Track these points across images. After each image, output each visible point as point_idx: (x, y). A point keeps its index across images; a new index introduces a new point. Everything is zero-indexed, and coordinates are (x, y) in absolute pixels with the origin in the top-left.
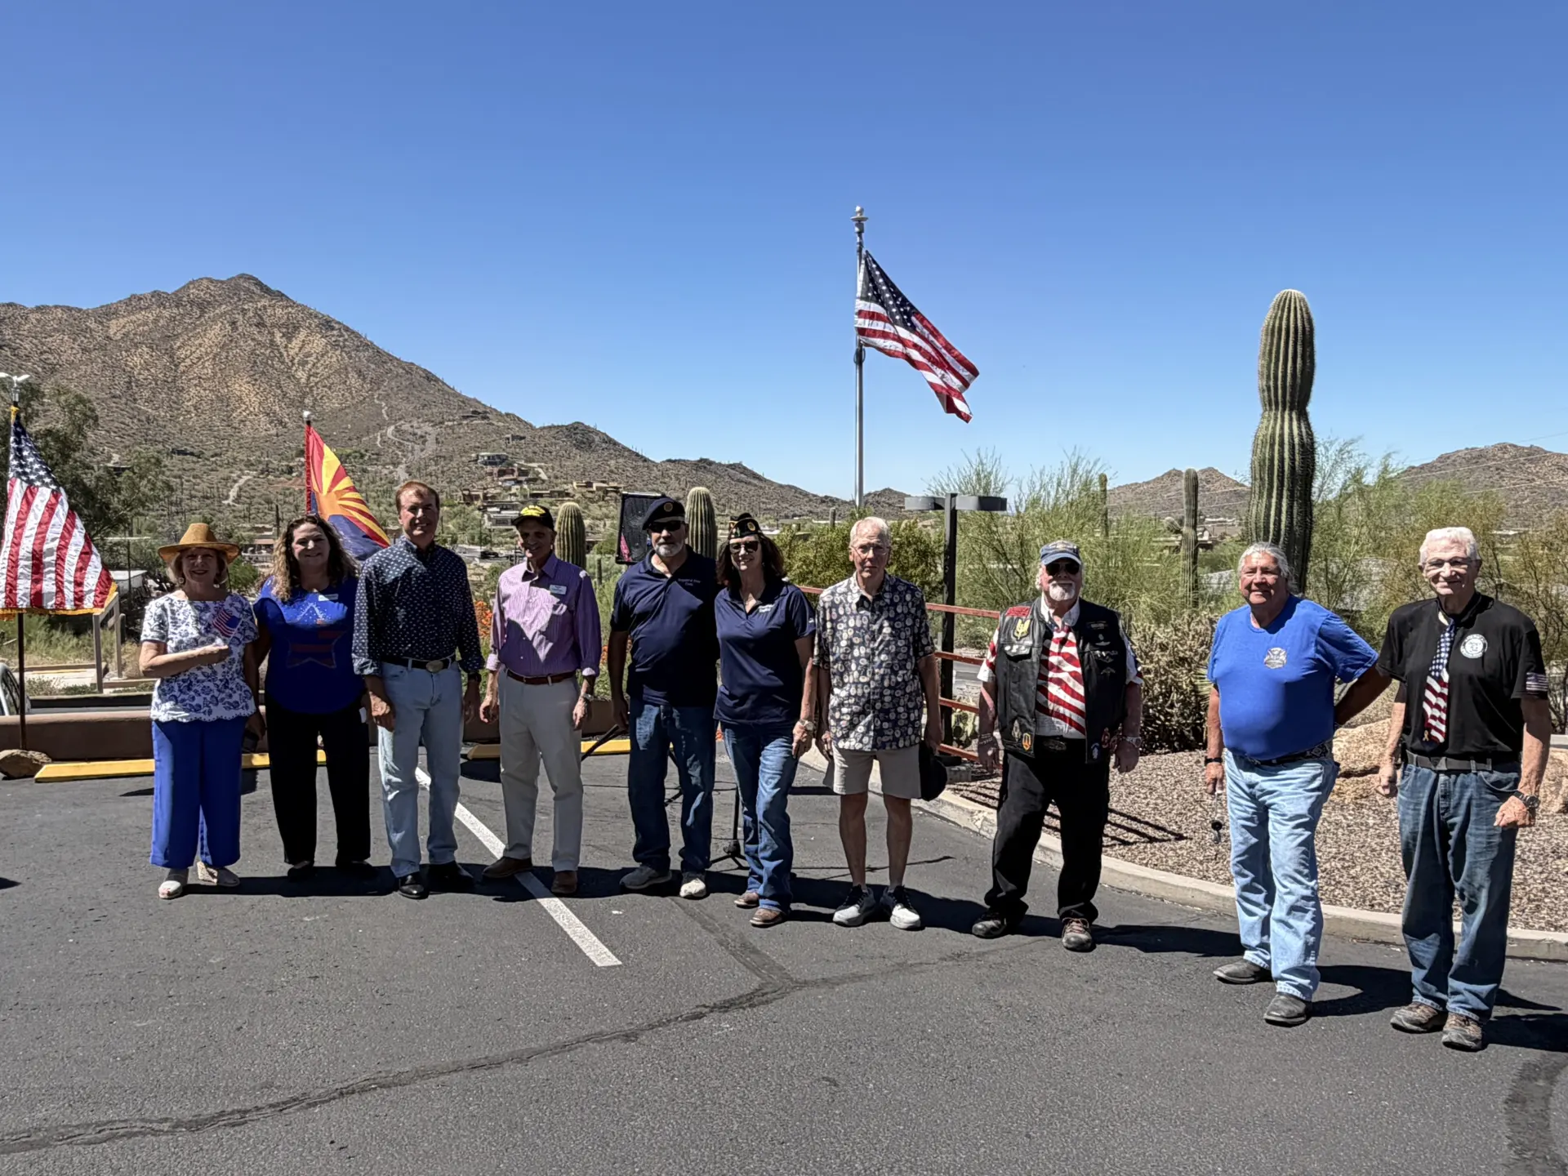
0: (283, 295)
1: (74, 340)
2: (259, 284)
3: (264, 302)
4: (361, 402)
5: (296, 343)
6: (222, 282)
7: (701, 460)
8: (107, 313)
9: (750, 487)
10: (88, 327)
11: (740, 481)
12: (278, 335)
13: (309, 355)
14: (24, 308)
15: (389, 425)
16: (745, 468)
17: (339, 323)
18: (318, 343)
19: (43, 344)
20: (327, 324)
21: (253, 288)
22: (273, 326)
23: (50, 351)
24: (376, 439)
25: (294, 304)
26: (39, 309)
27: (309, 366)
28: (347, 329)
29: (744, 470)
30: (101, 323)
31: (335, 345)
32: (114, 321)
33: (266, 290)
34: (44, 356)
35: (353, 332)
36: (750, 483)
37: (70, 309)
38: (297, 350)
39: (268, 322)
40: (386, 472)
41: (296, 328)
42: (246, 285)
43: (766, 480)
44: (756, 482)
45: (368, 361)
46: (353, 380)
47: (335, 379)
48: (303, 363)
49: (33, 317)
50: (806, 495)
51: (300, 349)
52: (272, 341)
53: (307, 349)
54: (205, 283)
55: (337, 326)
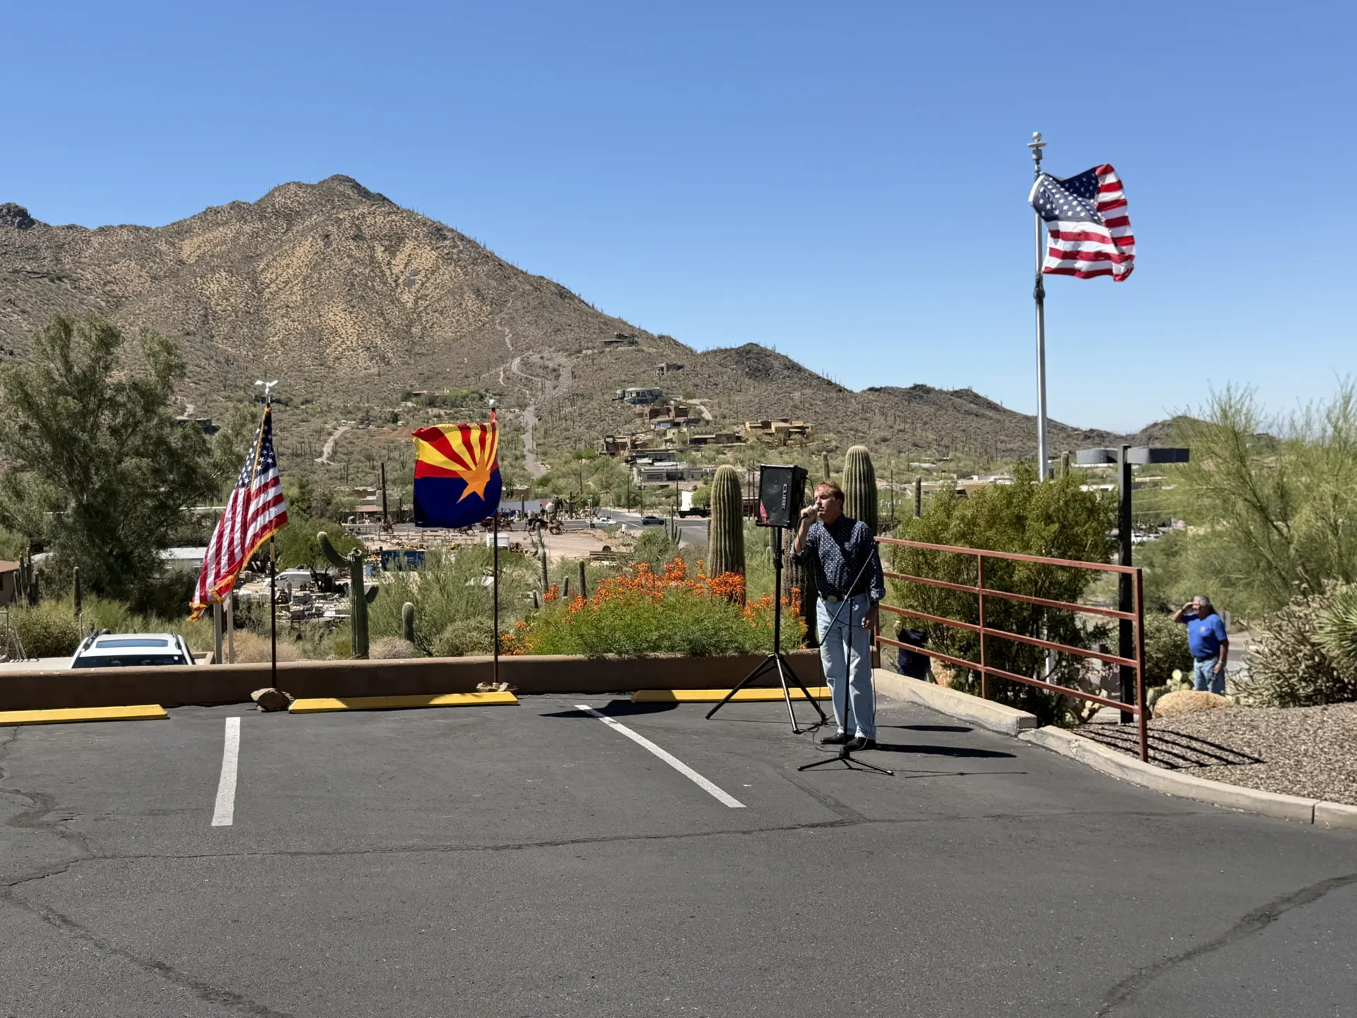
0: (385, 199)
1: (143, 266)
2: (356, 186)
3: (363, 209)
4: (480, 329)
5: (400, 259)
6: (313, 187)
7: (916, 387)
8: (180, 231)
9: (982, 421)
10: (157, 250)
11: (968, 413)
12: (379, 250)
13: (416, 273)
14: (86, 230)
15: (514, 357)
16: (976, 396)
17: (452, 230)
18: (426, 257)
19: (107, 273)
20: (438, 232)
21: (349, 192)
22: (373, 237)
23: (115, 281)
24: (498, 375)
25: (397, 210)
26: (102, 230)
27: (417, 286)
28: (462, 238)
29: (976, 398)
30: (173, 244)
31: (448, 259)
32: (187, 241)
33: (365, 194)
34: (108, 288)
35: (469, 241)
36: (983, 416)
37: (137, 228)
38: (402, 267)
39: (367, 232)
40: (510, 416)
41: (401, 240)
42: (341, 188)
43: (1005, 411)
44: (990, 413)
45: (488, 276)
46: (470, 302)
47: (449, 301)
48: (409, 283)
49: (95, 241)
51: (407, 265)
52: (372, 257)
53: (414, 266)
54: (292, 187)
55: (449, 235)
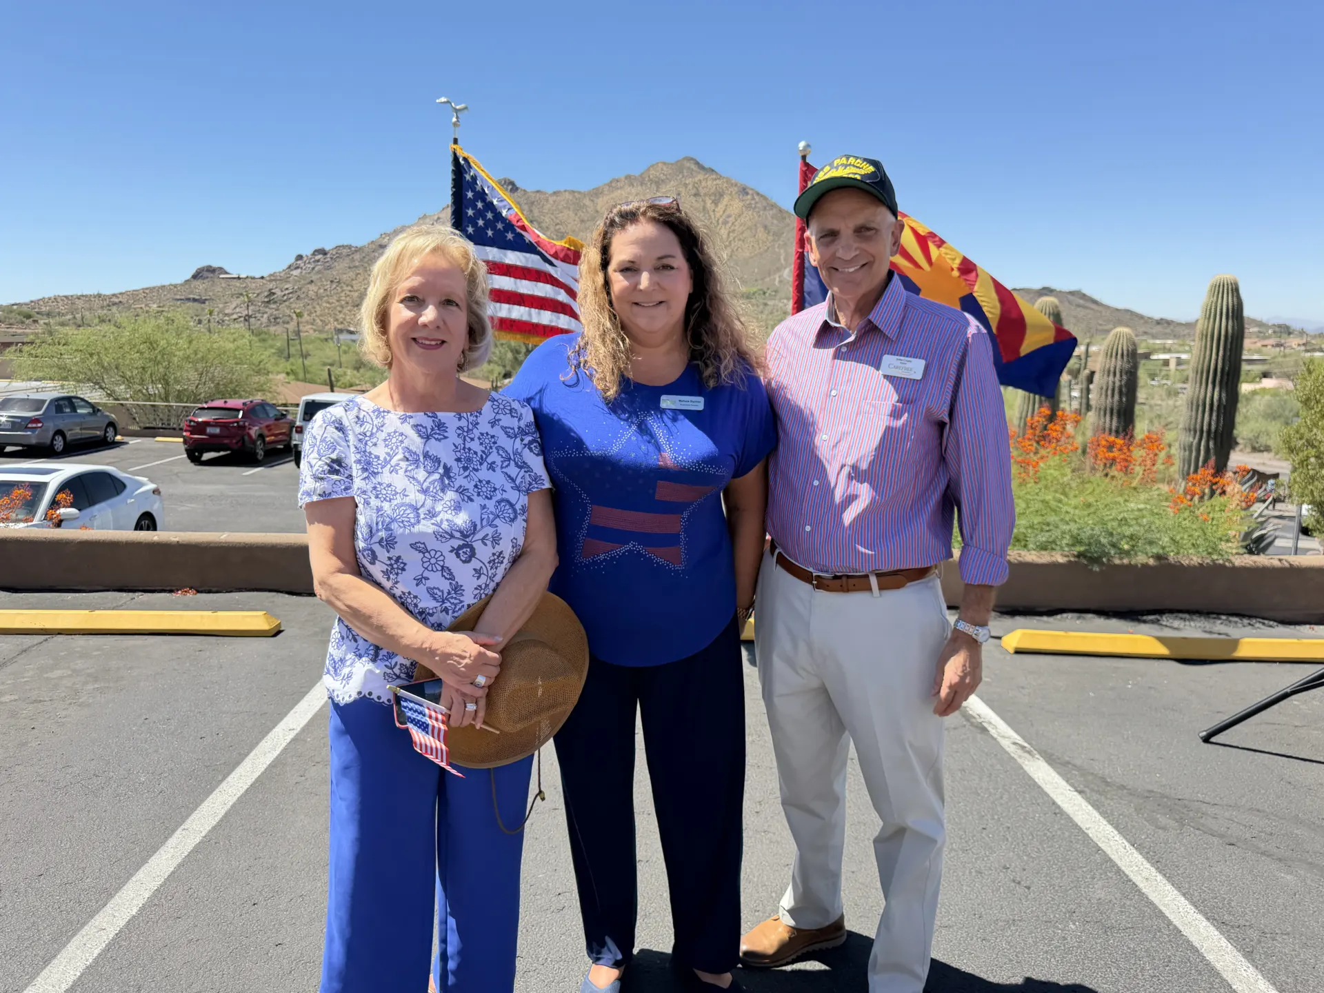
0: (713, 171)
1: (576, 214)
2: (697, 163)
3: (700, 177)
4: (766, 251)
5: (721, 207)
6: (672, 164)
7: (1044, 288)
8: (596, 193)
9: (1088, 311)
10: (584, 204)
11: (1079, 306)
12: (709, 202)
13: (729, 216)
14: (545, 193)
15: (785, 268)
16: (1084, 295)
17: (752, 189)
18: (737, 205)
19: (556, 218)
20: (744, 191)
21: (693, 166)
22: (705, 195)
23: (561, 223)
24: (775, 279)
25: (720, 177)
26: (555, 193)
27: (730, 224)
28: (758, 194)
29: (1084, 296)
30: (592, 201)
31: (749, 207)
32: (601, 199)
33: (702, 167)
34: (558, 227)
35: (762, 196)
36: (1088, 307)
37: (573, 192)
38: (721, 213)
39: (702, 192)
40: (781, 305)
41: (721, 195)
42: (688, 165)
44: (1094, 306)
45: (772, 218)
46: (761, 233)
47: (747, 234)
48: (725, 223)
49: (551, 200)
50: (1141, 317)
51: (724, 212)
52: (704, 208)
53: (727, 213)
54: (660, 165)
55: (750, 192)
